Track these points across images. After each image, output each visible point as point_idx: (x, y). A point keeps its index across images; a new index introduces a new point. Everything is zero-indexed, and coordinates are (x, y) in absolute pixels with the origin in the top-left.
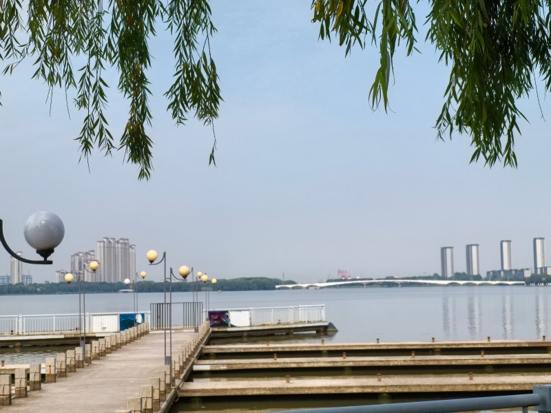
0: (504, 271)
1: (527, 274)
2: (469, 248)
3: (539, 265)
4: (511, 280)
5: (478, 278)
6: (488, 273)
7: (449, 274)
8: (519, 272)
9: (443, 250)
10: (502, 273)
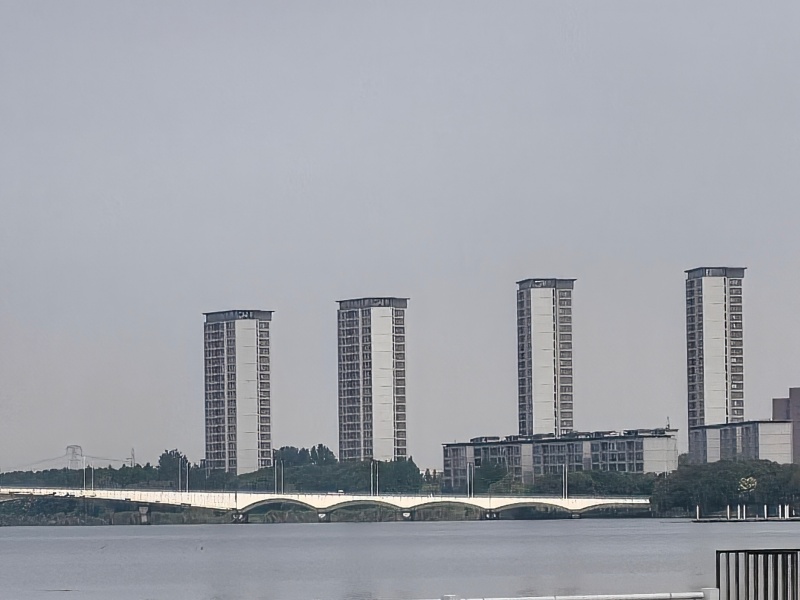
0: (537, 439)
1: (659, 460)
2: (353, 316)
3: (715, 412)
4: (575, 491)
5: (403, 476)
6: (452, 450)
7: (248, 461)
8: (614, 449)
9: (219, 326)
10: (527, 450)
